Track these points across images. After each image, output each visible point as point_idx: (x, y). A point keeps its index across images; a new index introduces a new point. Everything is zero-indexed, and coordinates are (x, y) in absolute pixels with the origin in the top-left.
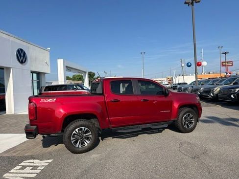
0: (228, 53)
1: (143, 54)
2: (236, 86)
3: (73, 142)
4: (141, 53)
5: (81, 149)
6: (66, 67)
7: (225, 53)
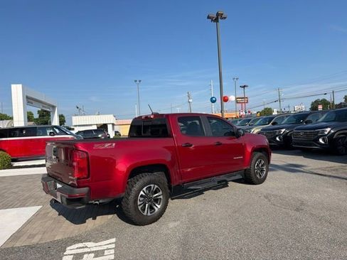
0: (247, 86)
1: (138, 82)
2: (276, 126)
3: (140, 208)
4: (136, 81)
5: (150, 218)
6: (27, 97)
7: (244, 87)
